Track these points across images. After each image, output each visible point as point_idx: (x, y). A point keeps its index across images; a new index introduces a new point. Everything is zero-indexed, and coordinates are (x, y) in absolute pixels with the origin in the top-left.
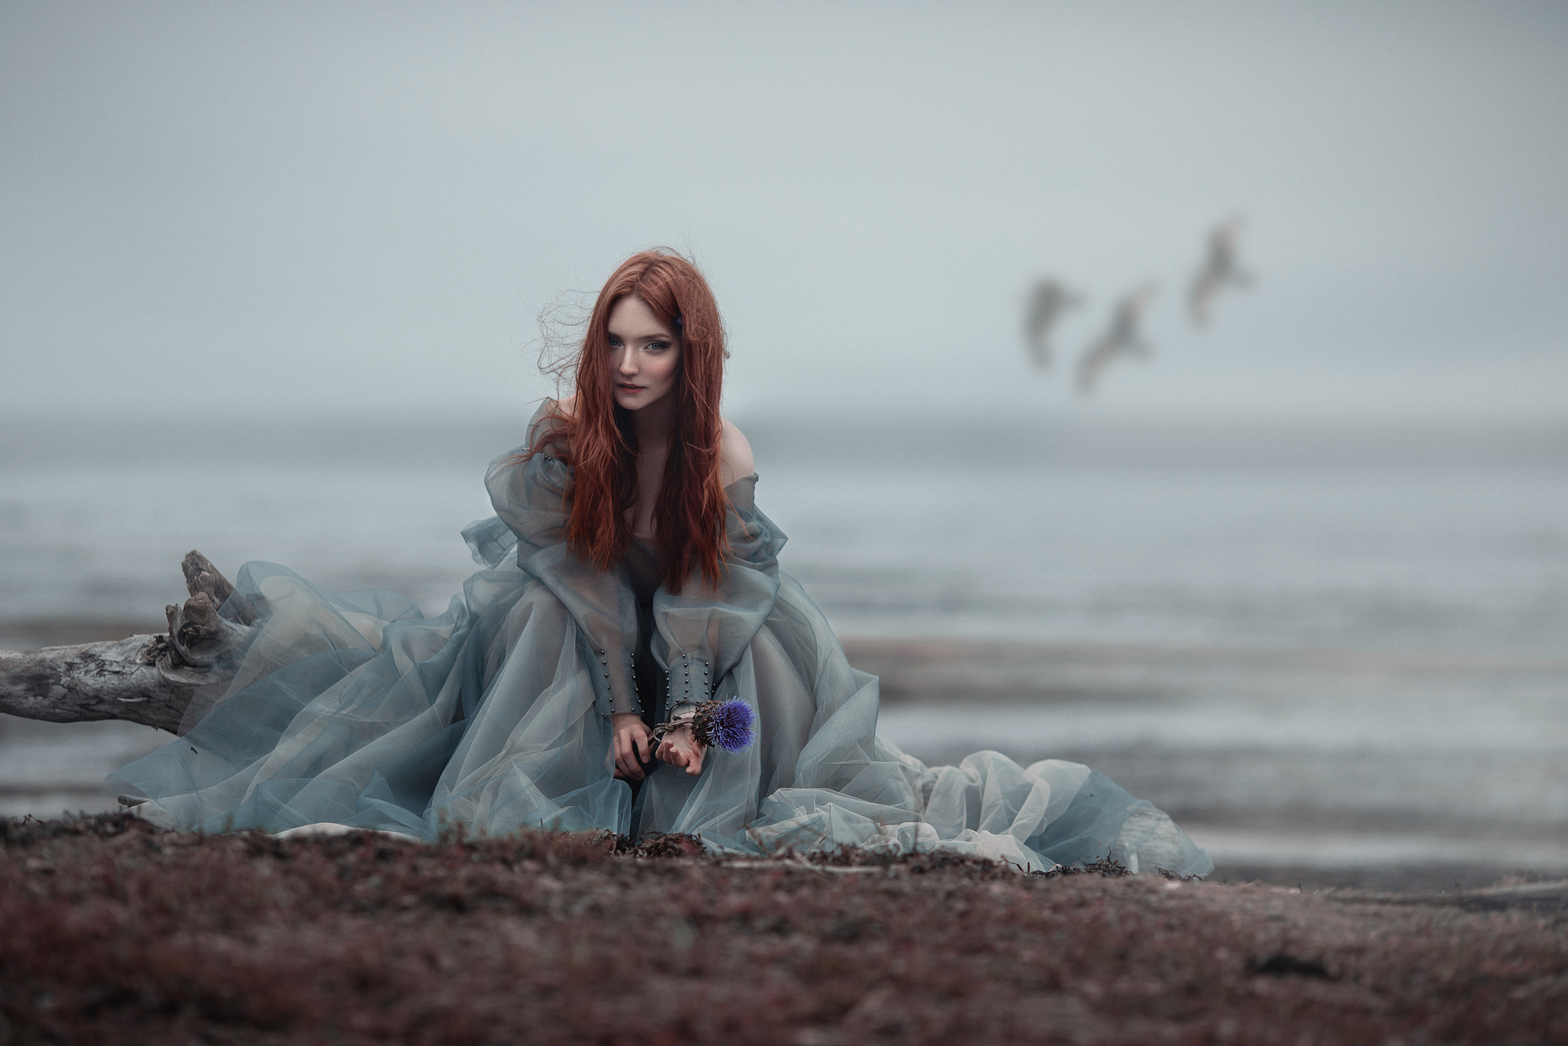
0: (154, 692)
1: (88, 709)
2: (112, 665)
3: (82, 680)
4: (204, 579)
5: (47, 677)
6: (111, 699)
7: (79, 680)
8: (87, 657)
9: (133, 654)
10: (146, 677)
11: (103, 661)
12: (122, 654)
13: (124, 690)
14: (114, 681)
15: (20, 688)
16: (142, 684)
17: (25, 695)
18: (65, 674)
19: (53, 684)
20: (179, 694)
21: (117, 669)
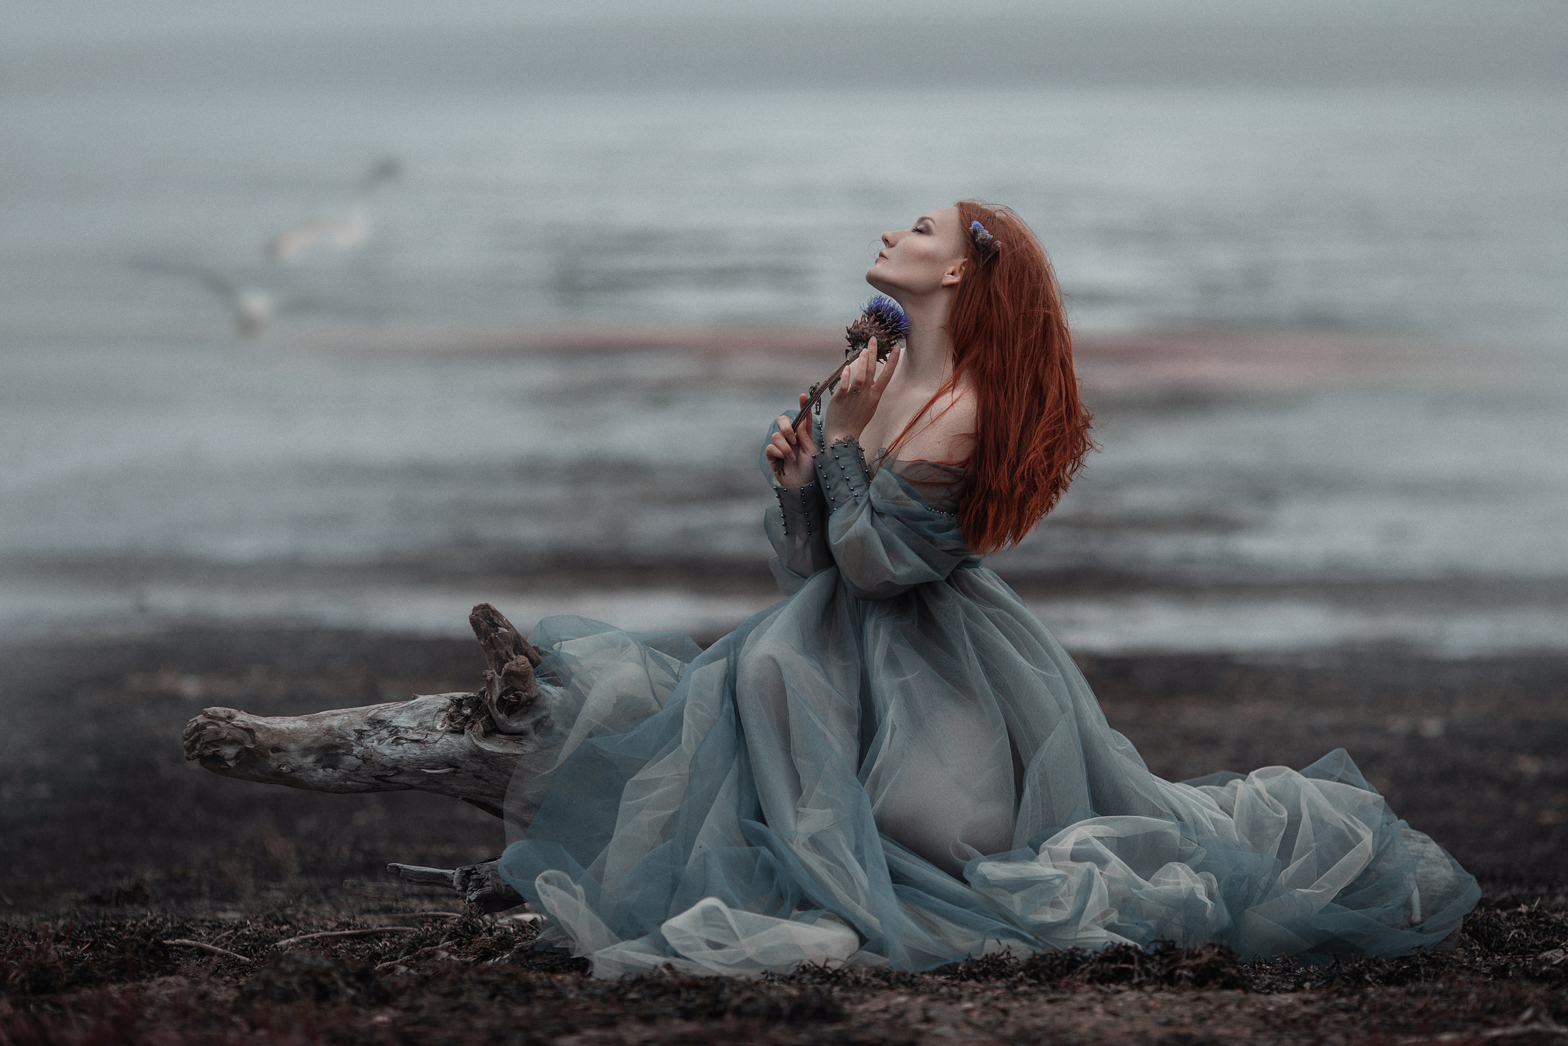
0: (463, 762)
1: (384, 781)
2: (407, 732)
3: (377, 750)
4: (502, 635)
5: (337, 747)
6: (412, 769)
7: (374, 750)
8: (377, 723)
9: (428, 719)
10: (453, 746)
11: (396, 727)
12: (414, 719)
13: (427, 761)
14: (415, 751)
15: (310, 759)
16: (449, 754)
17: (315, 768)
18: (356, 743)
19: (344, 754)
20: (493, 764)
21: (416, 737)
